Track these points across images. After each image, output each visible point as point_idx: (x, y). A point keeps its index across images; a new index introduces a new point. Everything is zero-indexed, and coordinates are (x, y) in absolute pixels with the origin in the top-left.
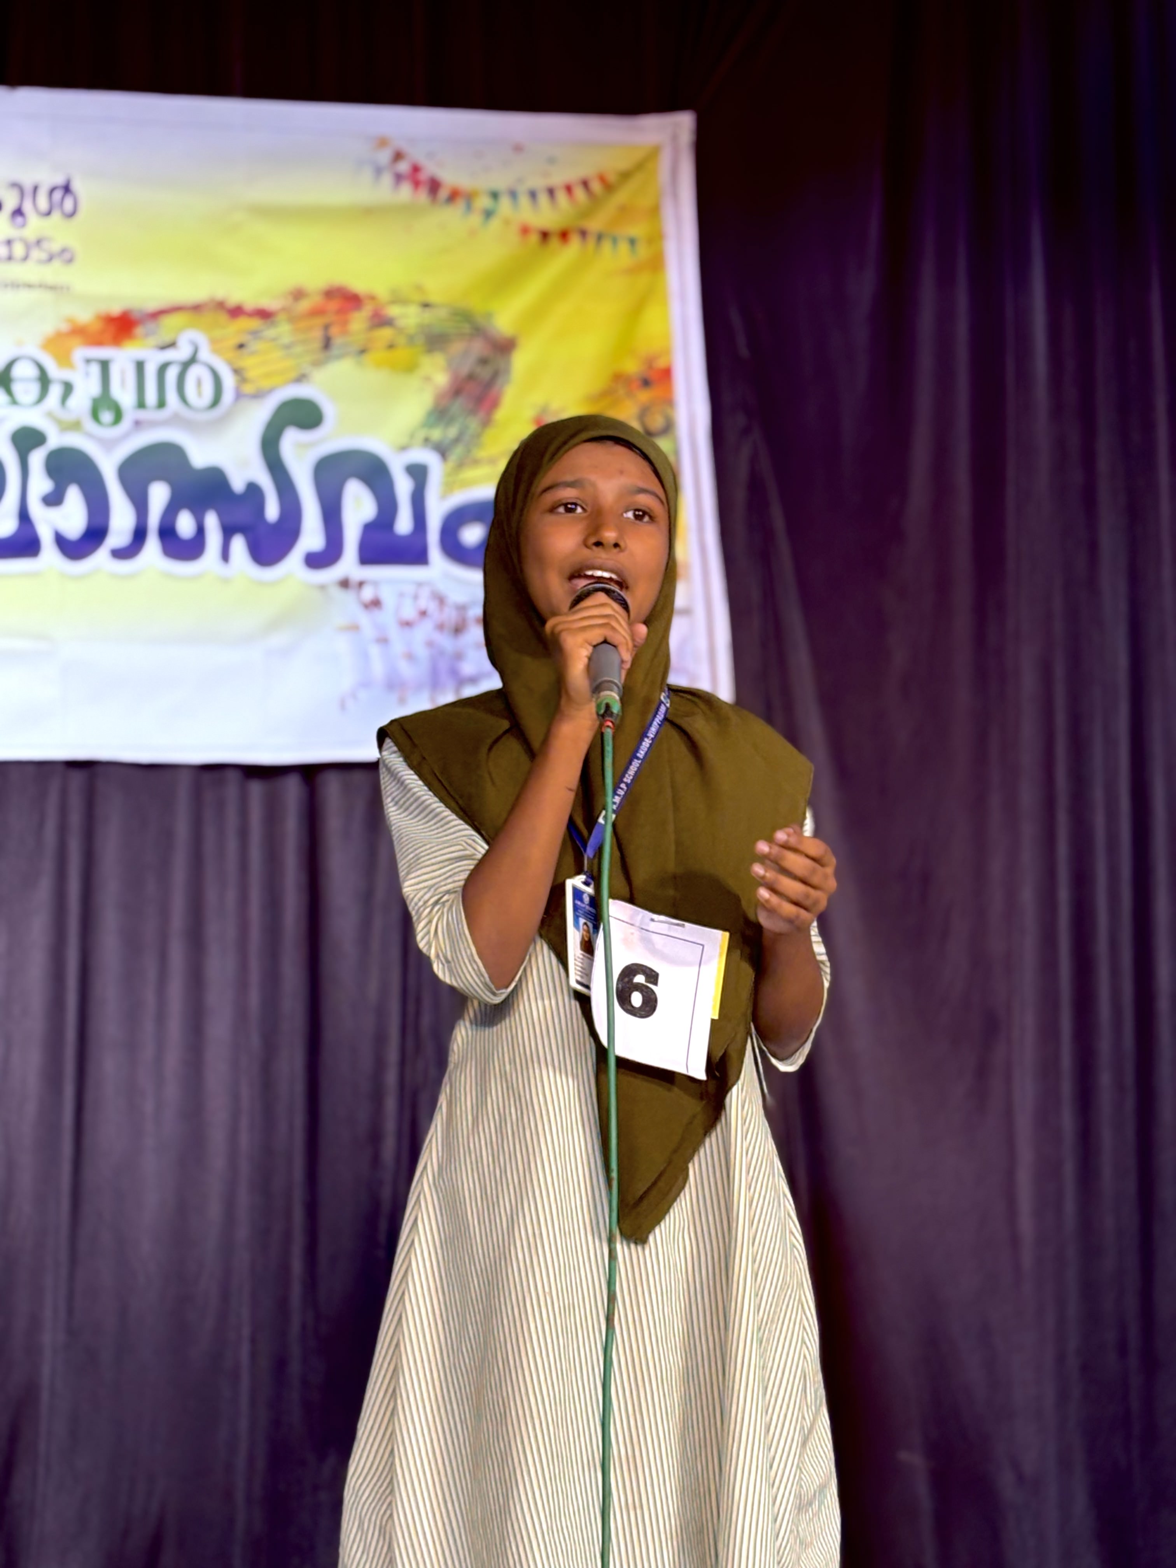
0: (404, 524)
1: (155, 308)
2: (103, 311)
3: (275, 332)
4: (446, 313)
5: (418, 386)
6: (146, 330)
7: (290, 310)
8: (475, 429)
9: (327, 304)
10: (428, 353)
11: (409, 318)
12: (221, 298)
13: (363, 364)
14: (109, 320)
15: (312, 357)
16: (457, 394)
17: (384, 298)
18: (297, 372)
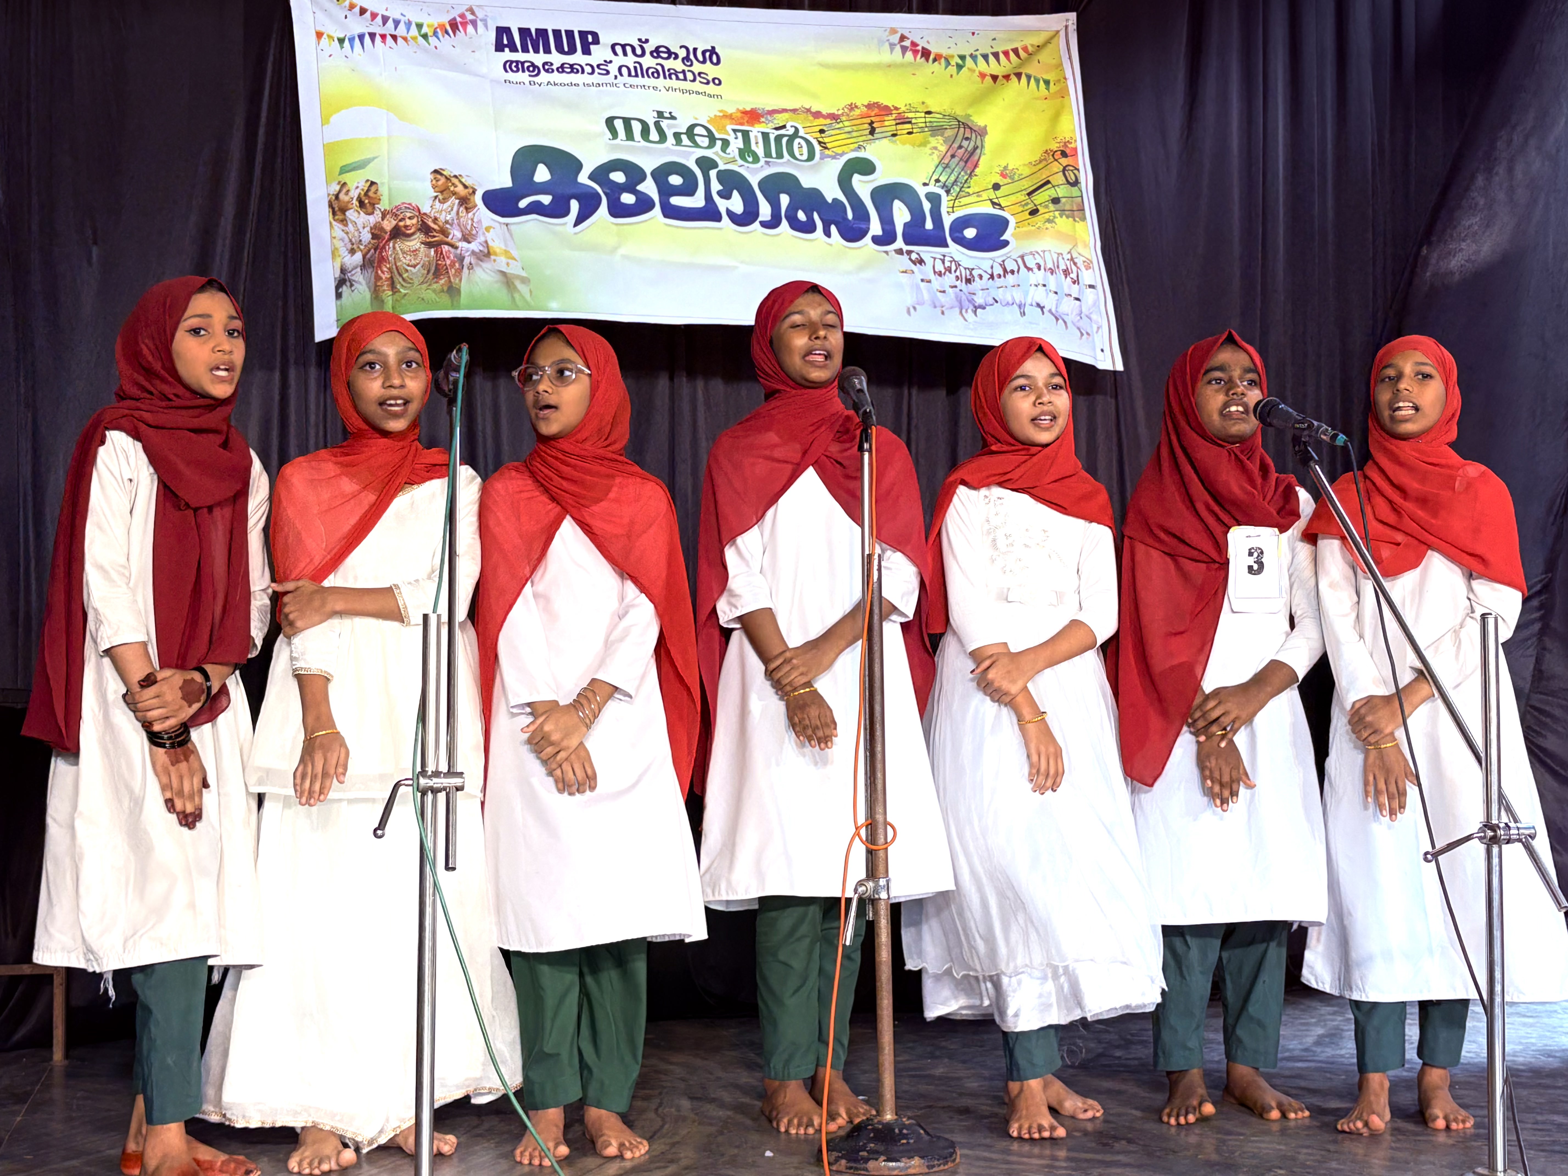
0: (929, 225)
1: (770, 109)
2: (741, 108)
3: (841, 125)
4: (941, 116)
5: (930, 152)
6: (767, 119)
7: (848, 115)
8: (966, 177)
9: (869, 112)
10: (932, 136)
11: (920, 119)
12: (808, 107)
13: (895, 141)
14: (745, 113)
15: (864, 138)
16: (953, 156)
17: (903, 109)
18: (856, 145)
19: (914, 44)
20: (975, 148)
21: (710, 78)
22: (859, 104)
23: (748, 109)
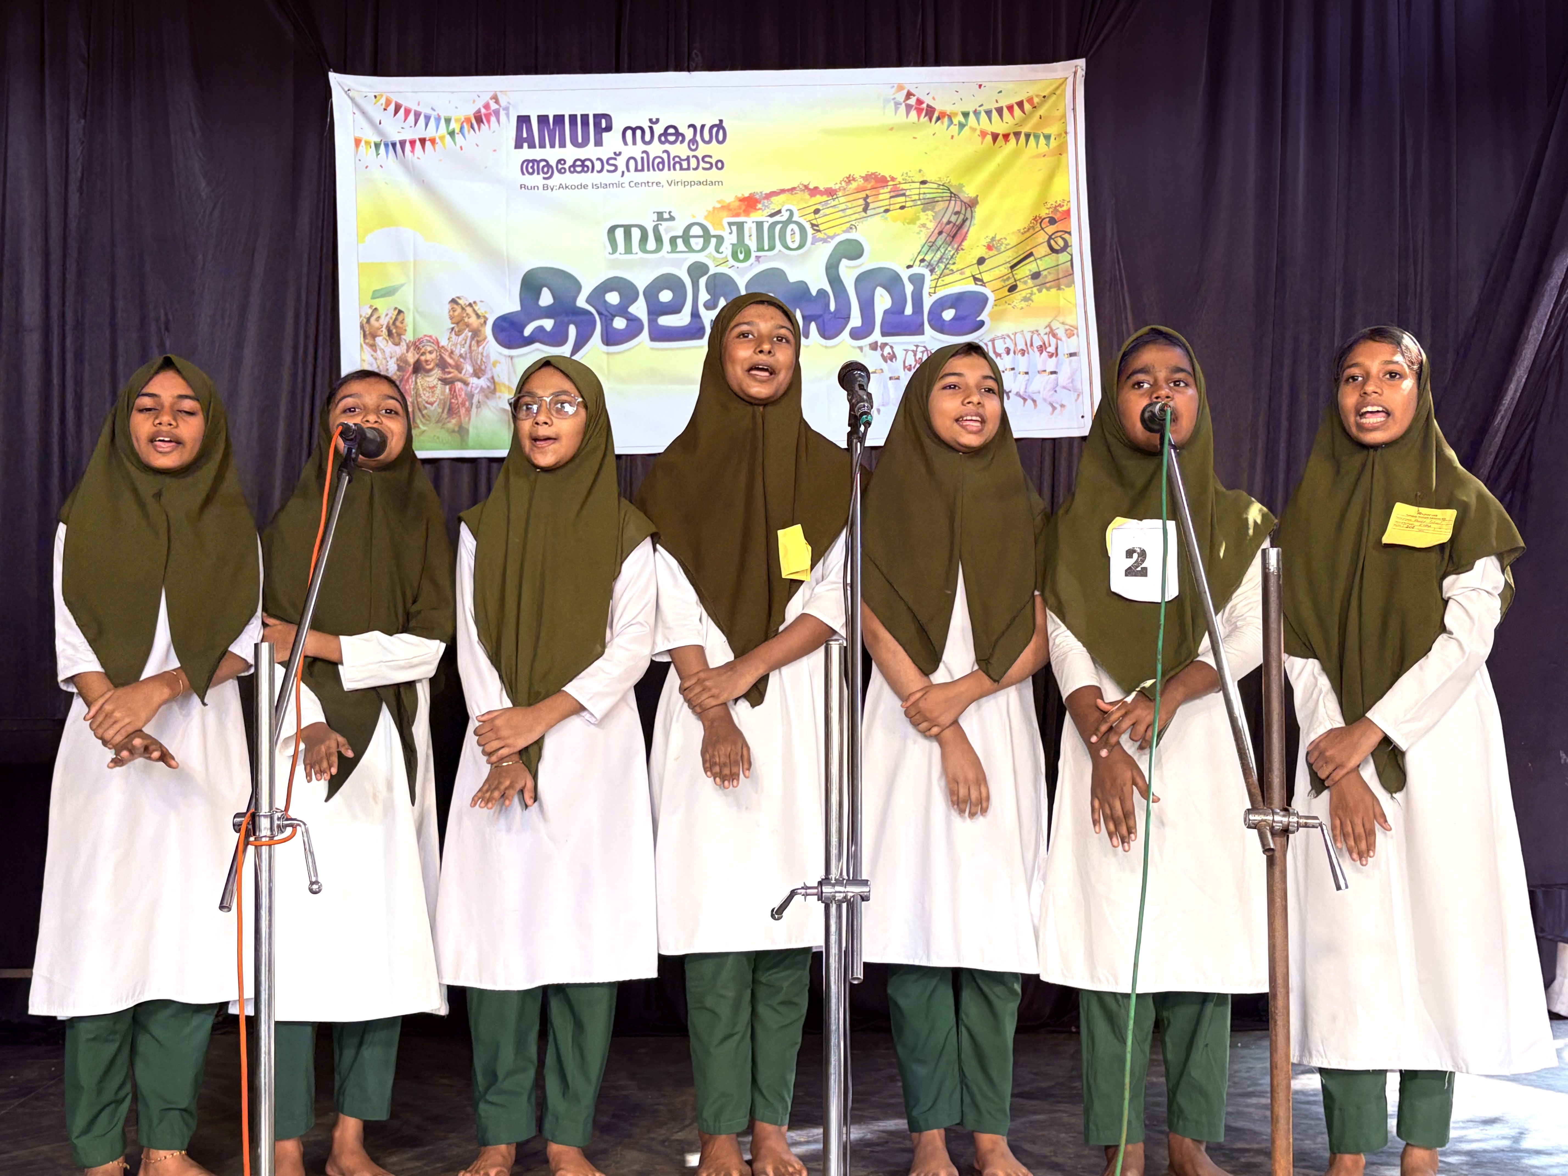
0: (909, 311)
1: (768, 192)
2: (740, 195)
3: (836, 202)
4: (935, 186)
5: (918, 230)
6: (763, 205)
7: (845, 189)
8: (951, 253)
9: (866, 184)
10: (924, 210)
11: (913, 190)
12: (806, 183)
13: (886, 219)
14: (743, 200)
15: (857, 216)
16: (940, 233)
17: (900, 179)
18: (848, 225)
19: (920, 102)
20: (964, 221)
21: (713, 161)
22: (857, 176)
23: (747, 195)
